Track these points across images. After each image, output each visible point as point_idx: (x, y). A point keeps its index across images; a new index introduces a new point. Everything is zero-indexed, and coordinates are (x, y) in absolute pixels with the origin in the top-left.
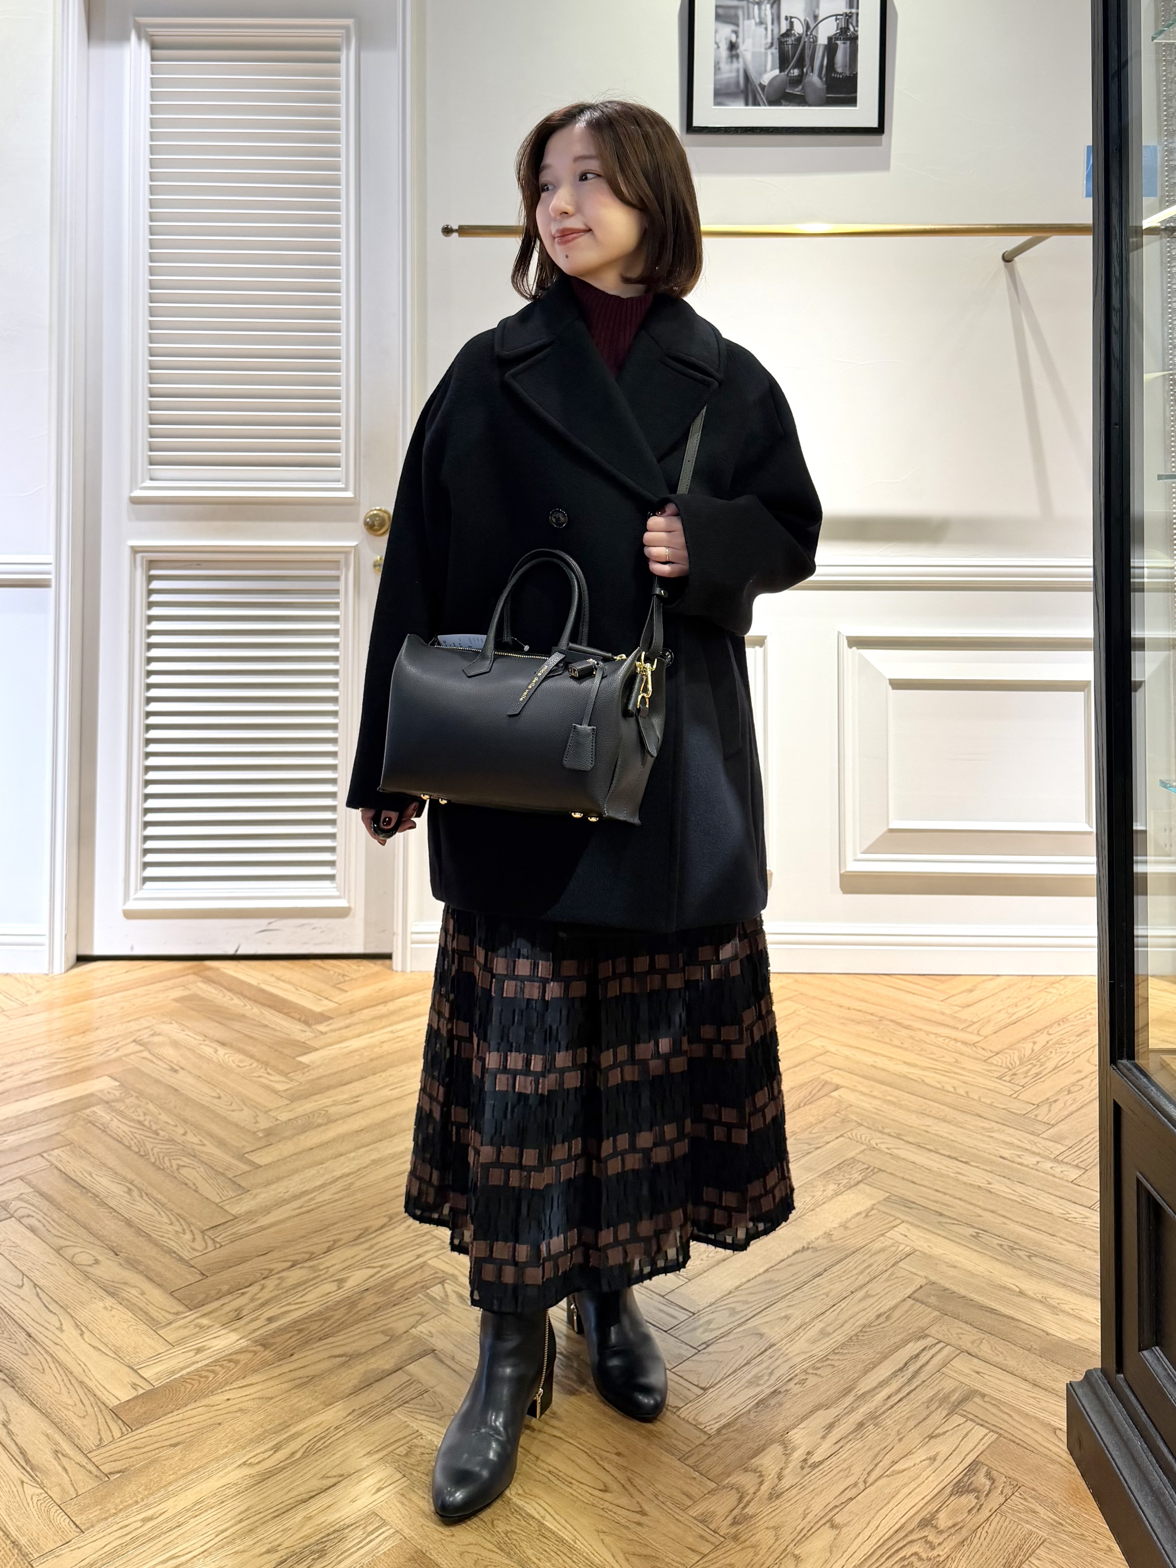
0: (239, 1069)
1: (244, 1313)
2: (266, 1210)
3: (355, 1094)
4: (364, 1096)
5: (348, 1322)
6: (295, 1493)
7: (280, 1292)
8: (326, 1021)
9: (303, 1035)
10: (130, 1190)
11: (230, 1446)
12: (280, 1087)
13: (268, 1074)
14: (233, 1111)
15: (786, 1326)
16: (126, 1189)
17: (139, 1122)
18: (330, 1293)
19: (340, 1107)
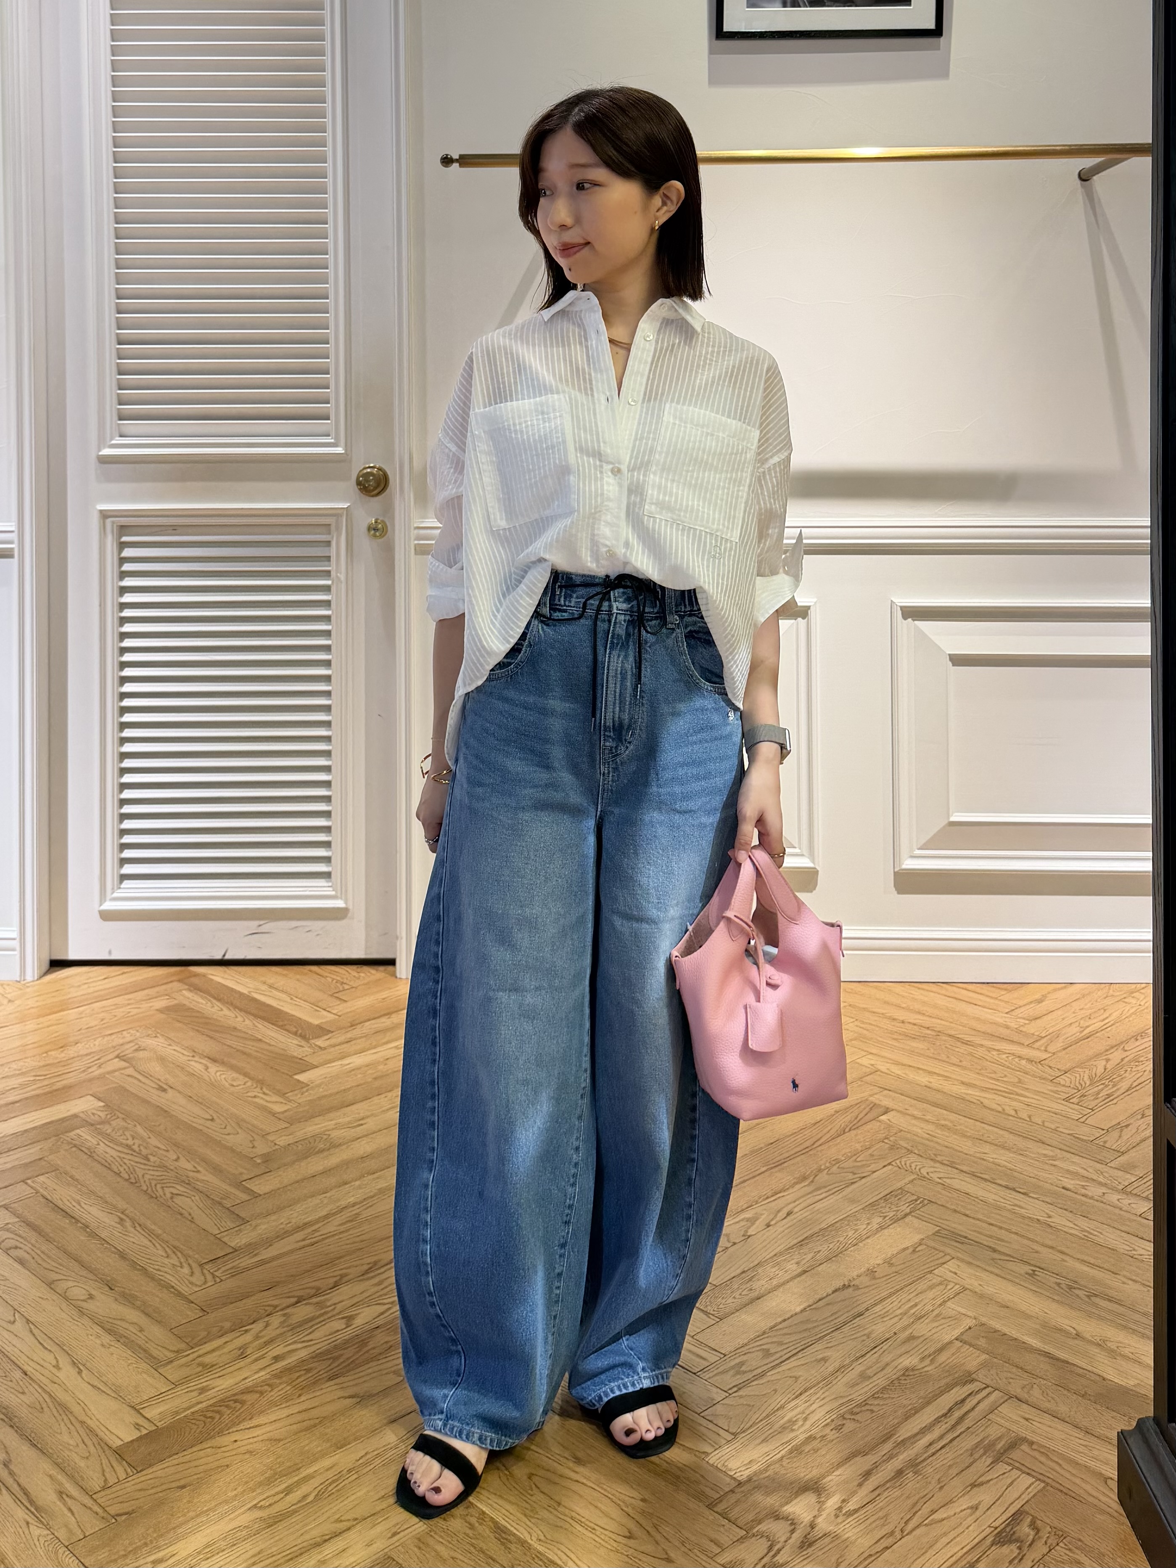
0: (232, 1089)
1: (249, 1351)
2: (268, 1242)
3: (357, 1117)
4: (368, 1120)
5: (357, 1362)
6: (310, 1536)
7: (285, 1329)
8: (324, 1035)
9: (301, 1049)
10: (122, 1220)
11: (240, 1489)
12: (278, 1108)
13: (264, 1093)
14: (228, 1134)
15: (824, 1368)
16: (117, 1219)
17: (128, 1147)
18: (338, 1331)
19: (343, 1131)
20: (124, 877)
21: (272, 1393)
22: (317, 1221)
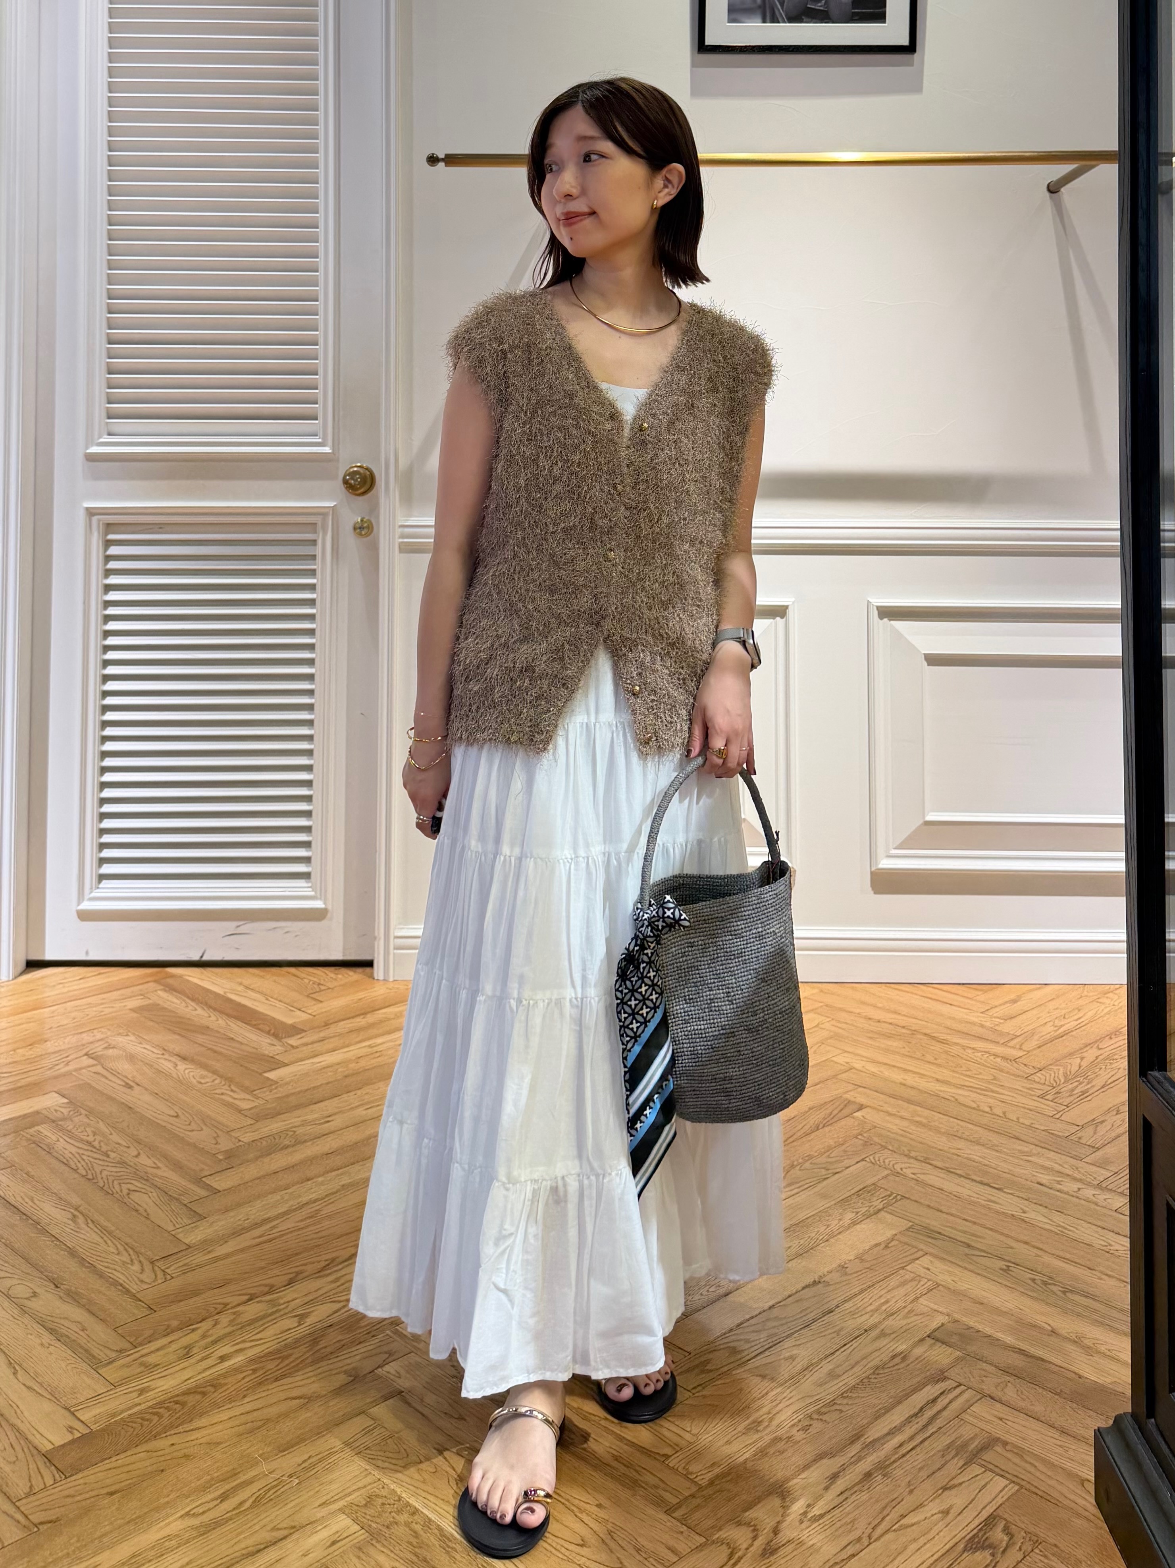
0: (200, 1086)
1: (195, 1350)
2: (224, 1240)
3: (326, 1113)
4: (337, 1116)
5: (308, 1361)
6: (243, 1545)
7: (234, 1328)
8: (298, 1034)
9: (272, 1049)
10: (74, 1216)
11: (172, 1496)
12: (244, 1105)
13: (232, 1091)
14: (192, 1131)
15: (791, 1367)
16: (70, 1216)
17: (89, 1143)
18: (289, 1329)
19: (309, 1128)
20: (102, 877)
21: (216, 1394)
22: (277, 1217)
